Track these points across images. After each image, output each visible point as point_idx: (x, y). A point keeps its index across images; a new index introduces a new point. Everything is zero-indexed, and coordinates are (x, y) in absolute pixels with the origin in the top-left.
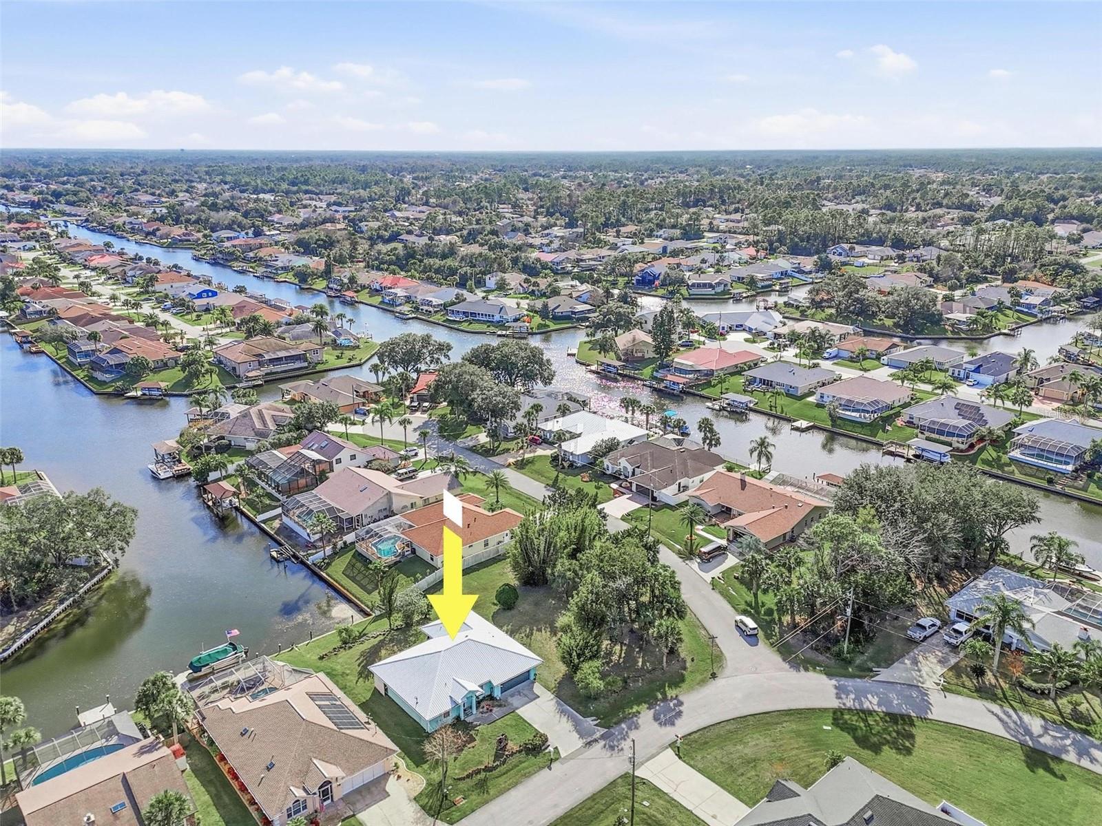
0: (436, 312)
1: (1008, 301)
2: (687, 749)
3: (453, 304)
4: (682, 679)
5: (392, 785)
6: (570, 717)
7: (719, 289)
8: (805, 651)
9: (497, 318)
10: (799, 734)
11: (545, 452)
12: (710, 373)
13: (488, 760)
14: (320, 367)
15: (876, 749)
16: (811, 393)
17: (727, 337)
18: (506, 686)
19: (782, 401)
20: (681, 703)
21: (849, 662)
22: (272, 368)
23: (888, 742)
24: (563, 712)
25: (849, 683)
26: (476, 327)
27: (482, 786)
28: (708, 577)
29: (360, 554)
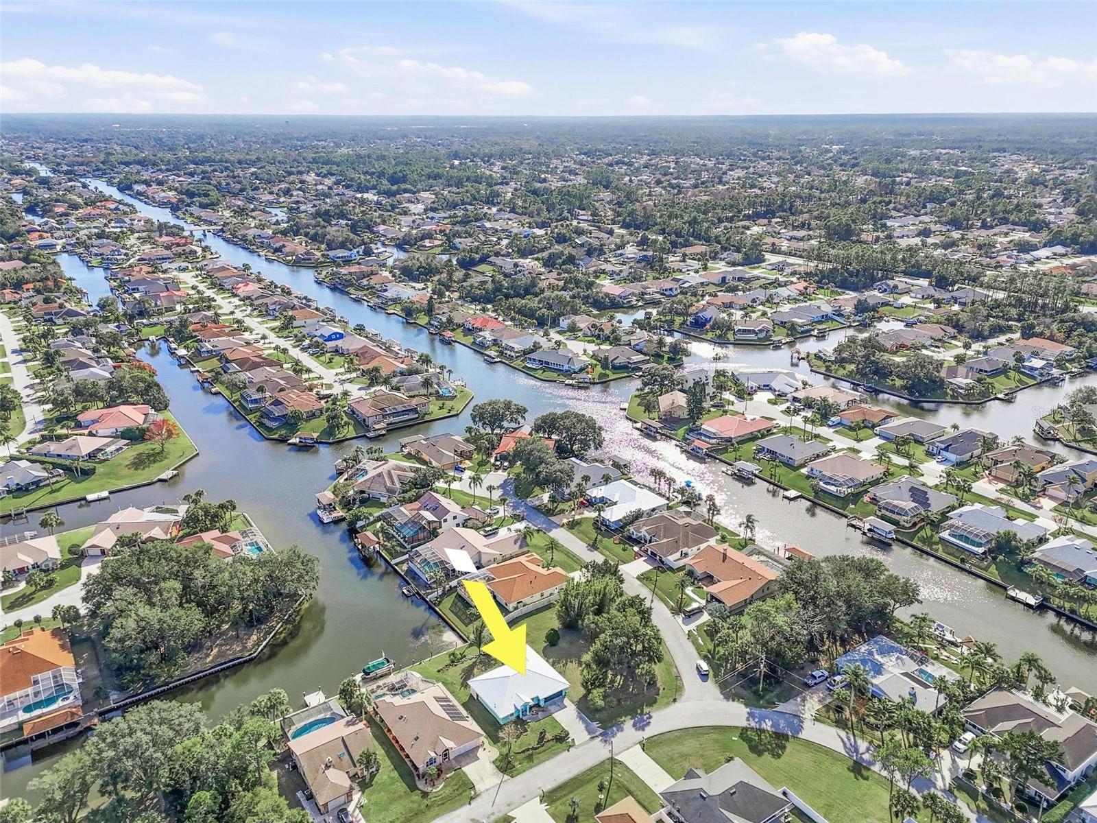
0: (517, 357)
1: (1012, 363)
2: (648, 746)
3: (531, 351)
4: (655, 701)
5: (480, 753)
6: (584, 721)
7: (761, 335)
8: (734, 688)
9: (566, 367)
10: (717, 741)
11: (590, 514)
12: (729, 440)
13: (534, 744)
14: (427, 418)
15: (760, 754)
16: (803, 466)
17: (754, 396)
18: (547, 699)
19: (782, 470)
20: (650, 717)
21: (762, 697)
22: (392, 420)
23: (768, 750)
24: (581, 718)
25: (757, 711)
26: (549, 375)
27: (530, 758)
28: (686, 629)
29: (460, 596)
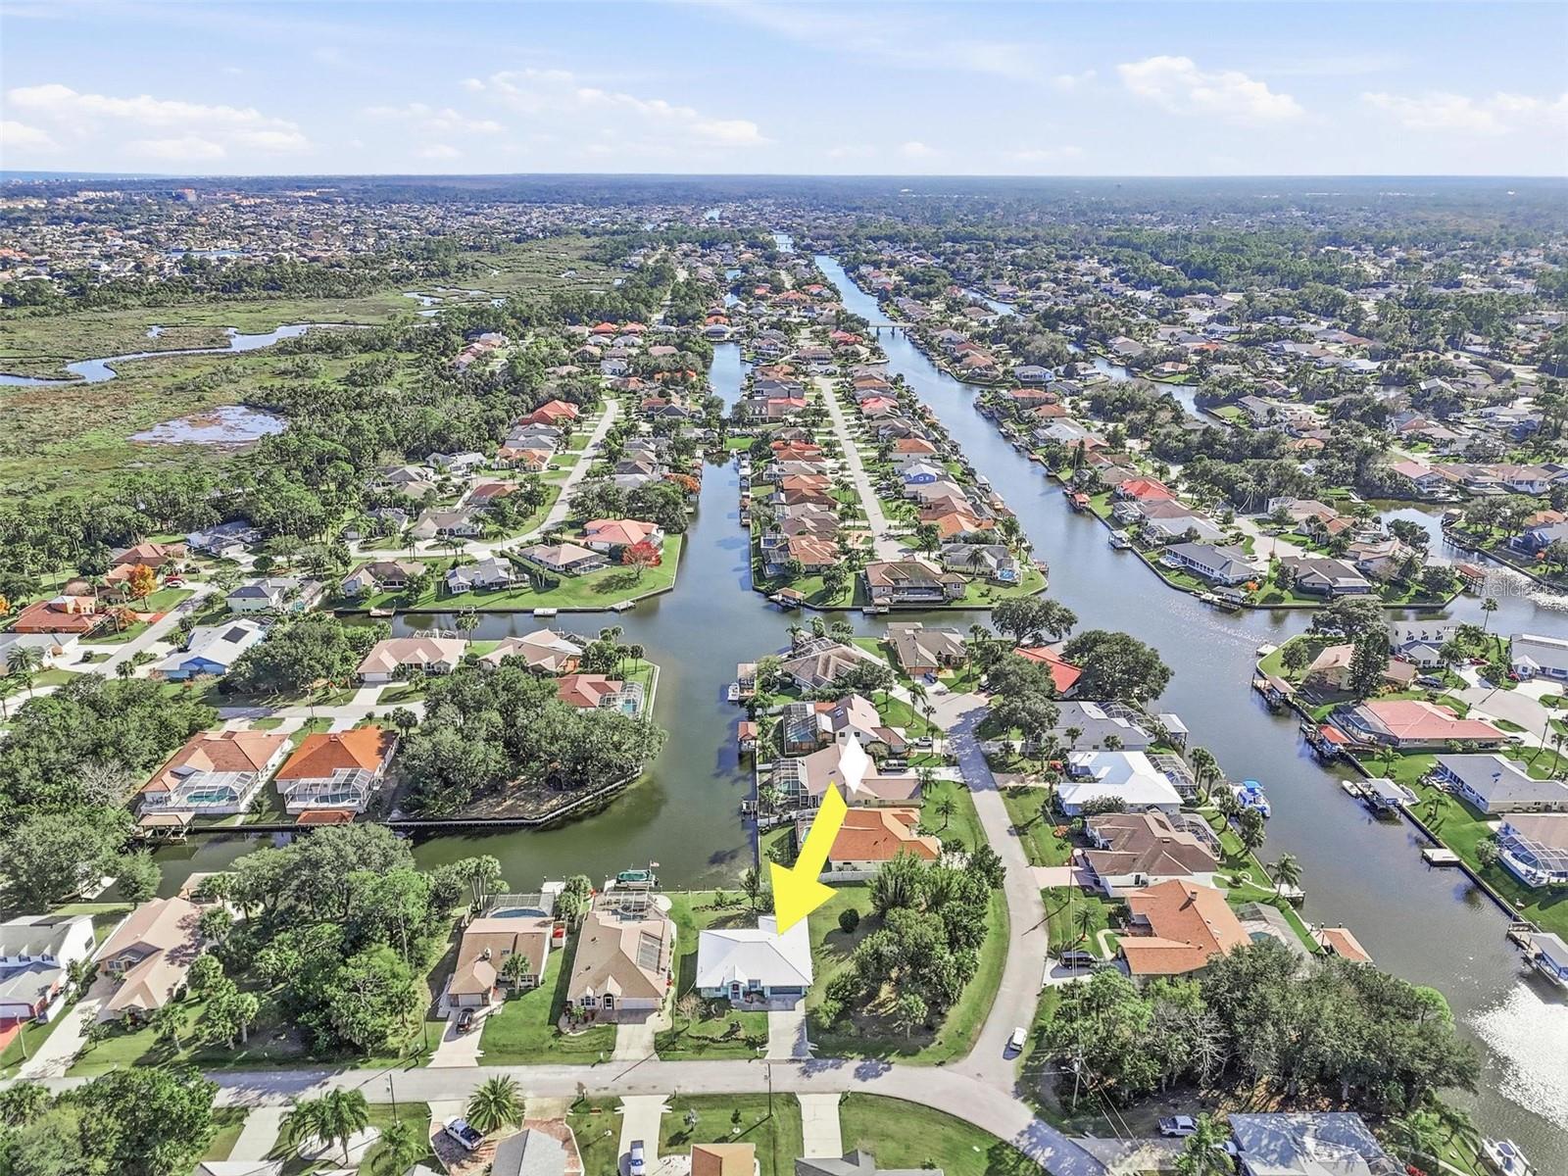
0: (1156, 546)
2: (850, 1101)
3: (1179, 541)
4: (915, 1052)
5: (652, 1019)
6: (800, 1036)
8: (1043, 1086)
9: (1216, 574)
10: (947, 1139)
12: (1393, 741)
13: (718, 1035)
14: (956, 604)
16: (1495, 817)
17: (1520, 685)
18: (775, 990)
19: (1452, 811)
20: (889, 1069)
24: (799, 1031)
25: (1045, 1130)
26: (1186, 581)
27: (700, 1049)
28: (1049, 981)
29: (795, 833)
